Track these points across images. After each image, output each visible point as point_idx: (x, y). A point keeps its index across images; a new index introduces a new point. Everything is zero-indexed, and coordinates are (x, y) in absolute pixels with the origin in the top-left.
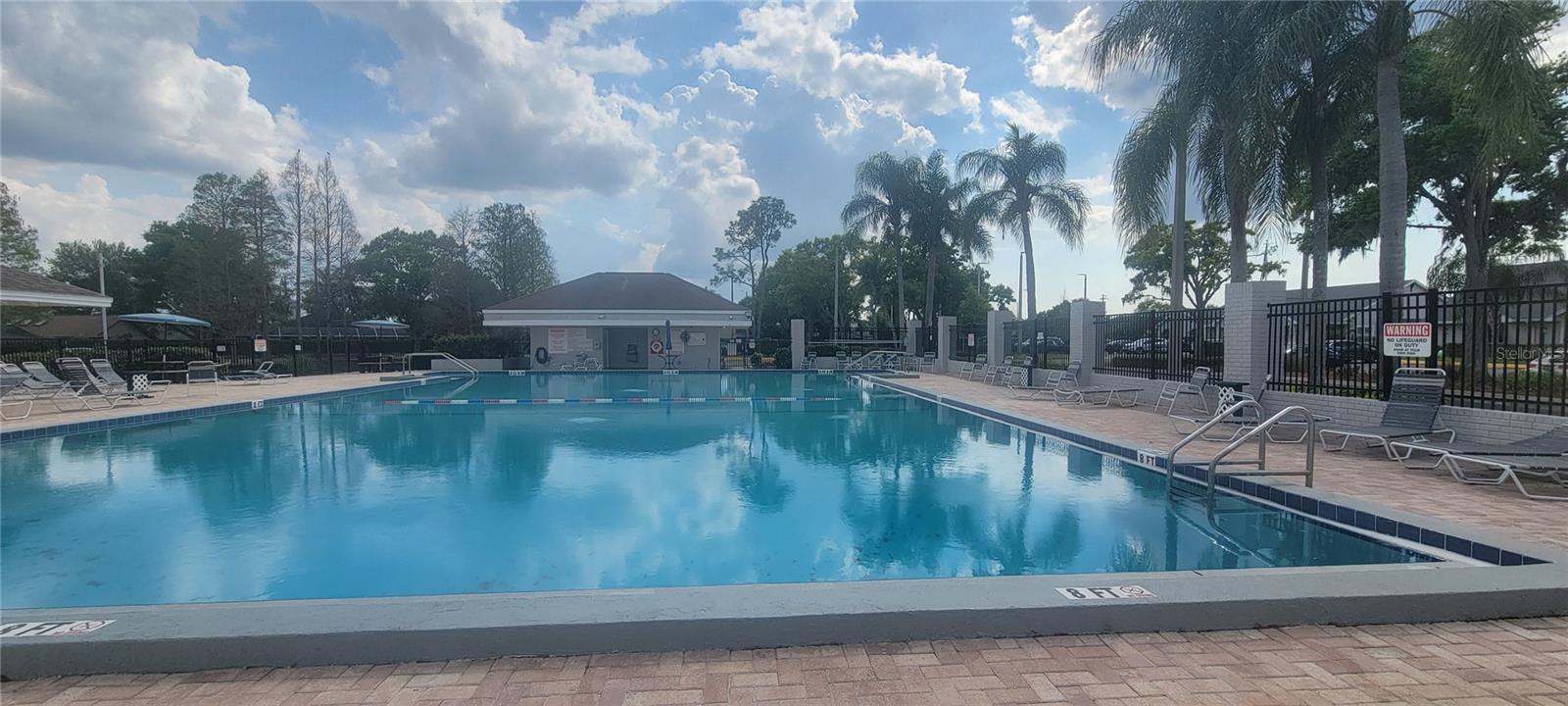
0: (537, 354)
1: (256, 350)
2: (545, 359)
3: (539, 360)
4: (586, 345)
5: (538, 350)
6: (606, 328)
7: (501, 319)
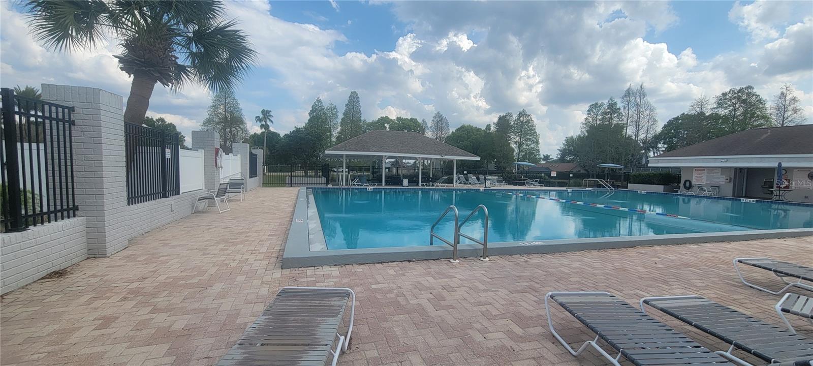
0: (685, 184)
1: (552, 175)
2: (689, 187)
3: (685, 187)
4: (721, 180)
5: (686, 181)
6: (736, 169)
7: (658, 162)
